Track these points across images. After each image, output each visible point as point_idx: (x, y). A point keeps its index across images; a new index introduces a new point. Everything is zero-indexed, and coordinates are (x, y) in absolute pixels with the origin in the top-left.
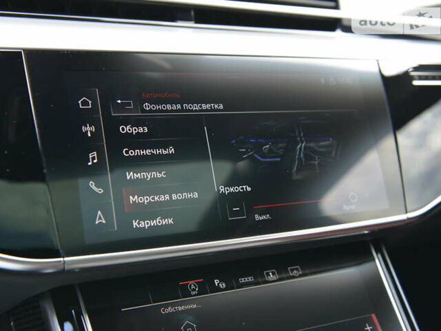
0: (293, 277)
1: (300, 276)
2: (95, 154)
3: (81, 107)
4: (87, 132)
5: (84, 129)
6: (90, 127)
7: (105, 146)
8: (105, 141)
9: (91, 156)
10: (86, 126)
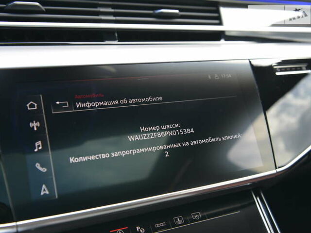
1: (201, 219)
2: (40, 143)
3: (29, 109)
4: (33, 127)
5: (31, 125)
6: (36, 123)
7: (47, 136)
8: (47, 133)
9: (37, 144)
10: (33, 123)
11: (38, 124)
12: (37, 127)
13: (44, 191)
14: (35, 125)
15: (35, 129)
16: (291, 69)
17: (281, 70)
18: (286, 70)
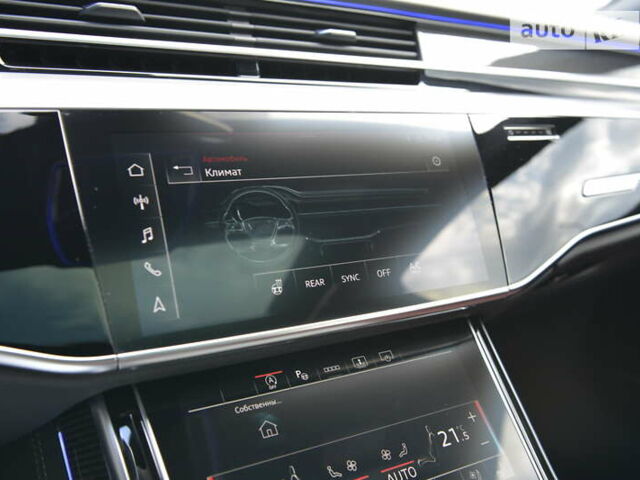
0: (385, 363)
1: (393, 361)
2: (150, 230)
3: (131, 175)
4: (139, 204)
5: (136, 201)
6: (143, 197)
7: (162, 220)
8: (161, 215)
9: (145, 232)
10: (138, 197)
11: (147, 200)
12: (144, 204)
13: (159, 306)
14: (141, 201)
15: (142, 208)
16: (530, 133)
17: (516, 133)
18: (522, 133)
